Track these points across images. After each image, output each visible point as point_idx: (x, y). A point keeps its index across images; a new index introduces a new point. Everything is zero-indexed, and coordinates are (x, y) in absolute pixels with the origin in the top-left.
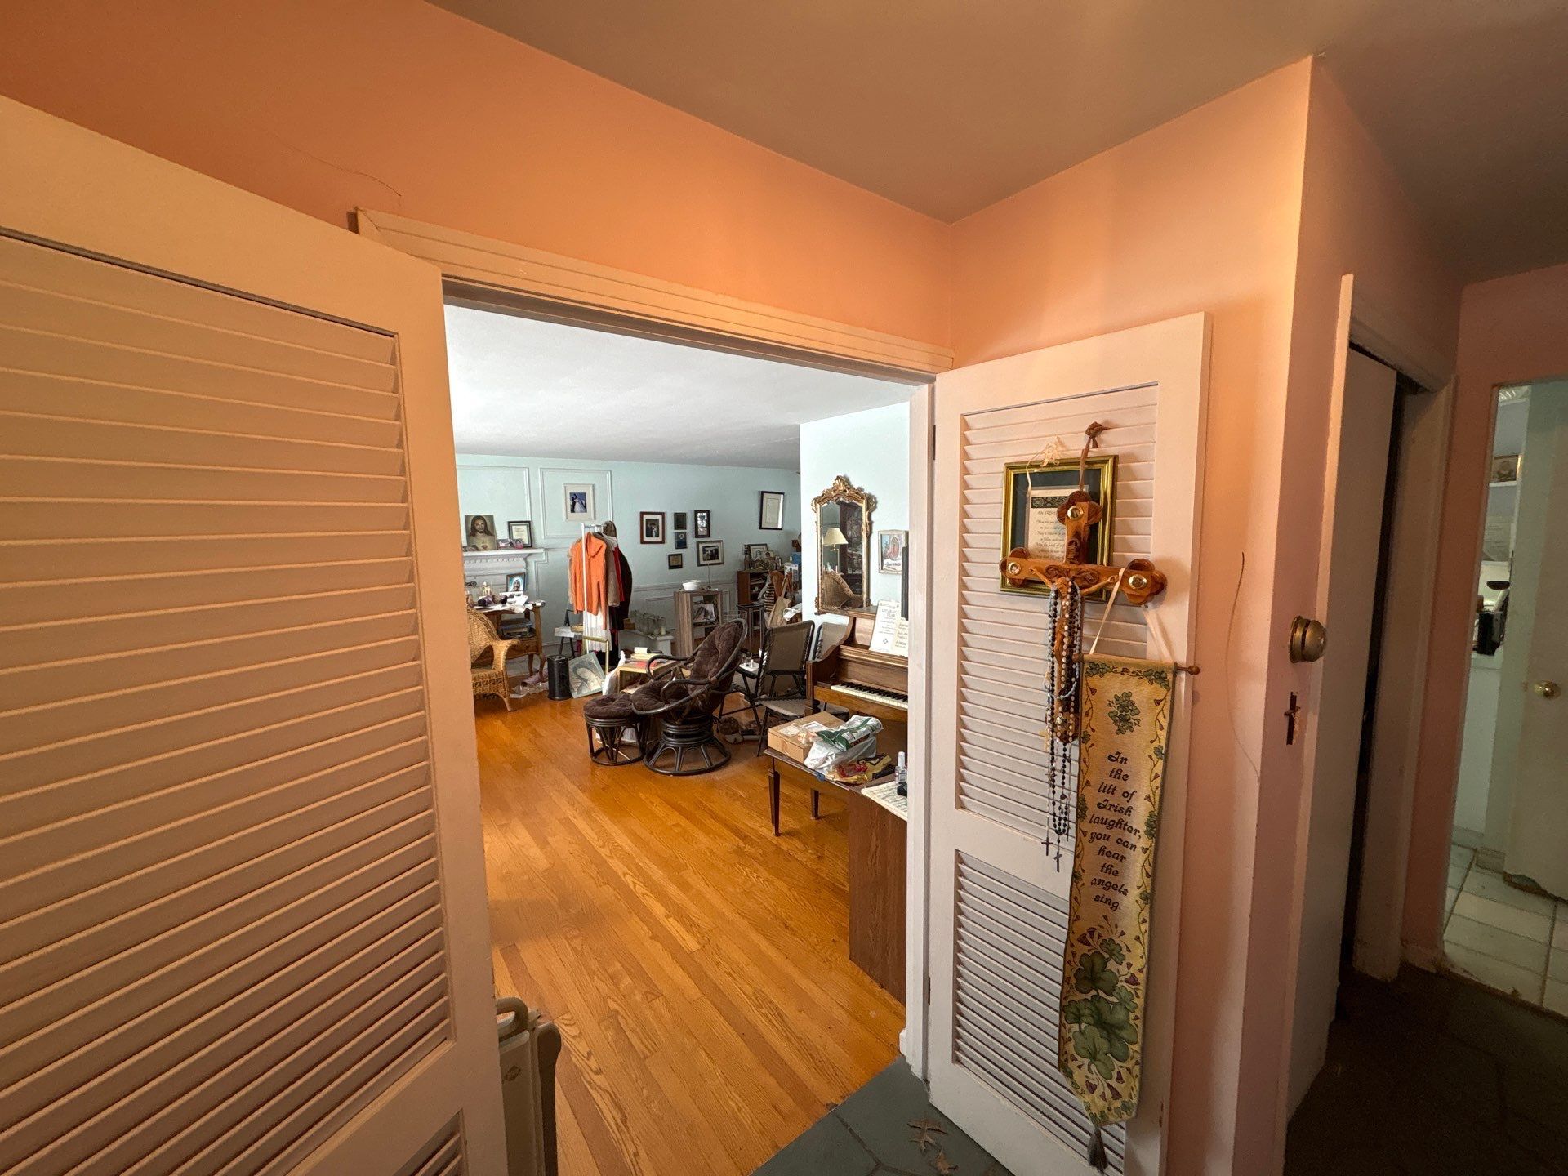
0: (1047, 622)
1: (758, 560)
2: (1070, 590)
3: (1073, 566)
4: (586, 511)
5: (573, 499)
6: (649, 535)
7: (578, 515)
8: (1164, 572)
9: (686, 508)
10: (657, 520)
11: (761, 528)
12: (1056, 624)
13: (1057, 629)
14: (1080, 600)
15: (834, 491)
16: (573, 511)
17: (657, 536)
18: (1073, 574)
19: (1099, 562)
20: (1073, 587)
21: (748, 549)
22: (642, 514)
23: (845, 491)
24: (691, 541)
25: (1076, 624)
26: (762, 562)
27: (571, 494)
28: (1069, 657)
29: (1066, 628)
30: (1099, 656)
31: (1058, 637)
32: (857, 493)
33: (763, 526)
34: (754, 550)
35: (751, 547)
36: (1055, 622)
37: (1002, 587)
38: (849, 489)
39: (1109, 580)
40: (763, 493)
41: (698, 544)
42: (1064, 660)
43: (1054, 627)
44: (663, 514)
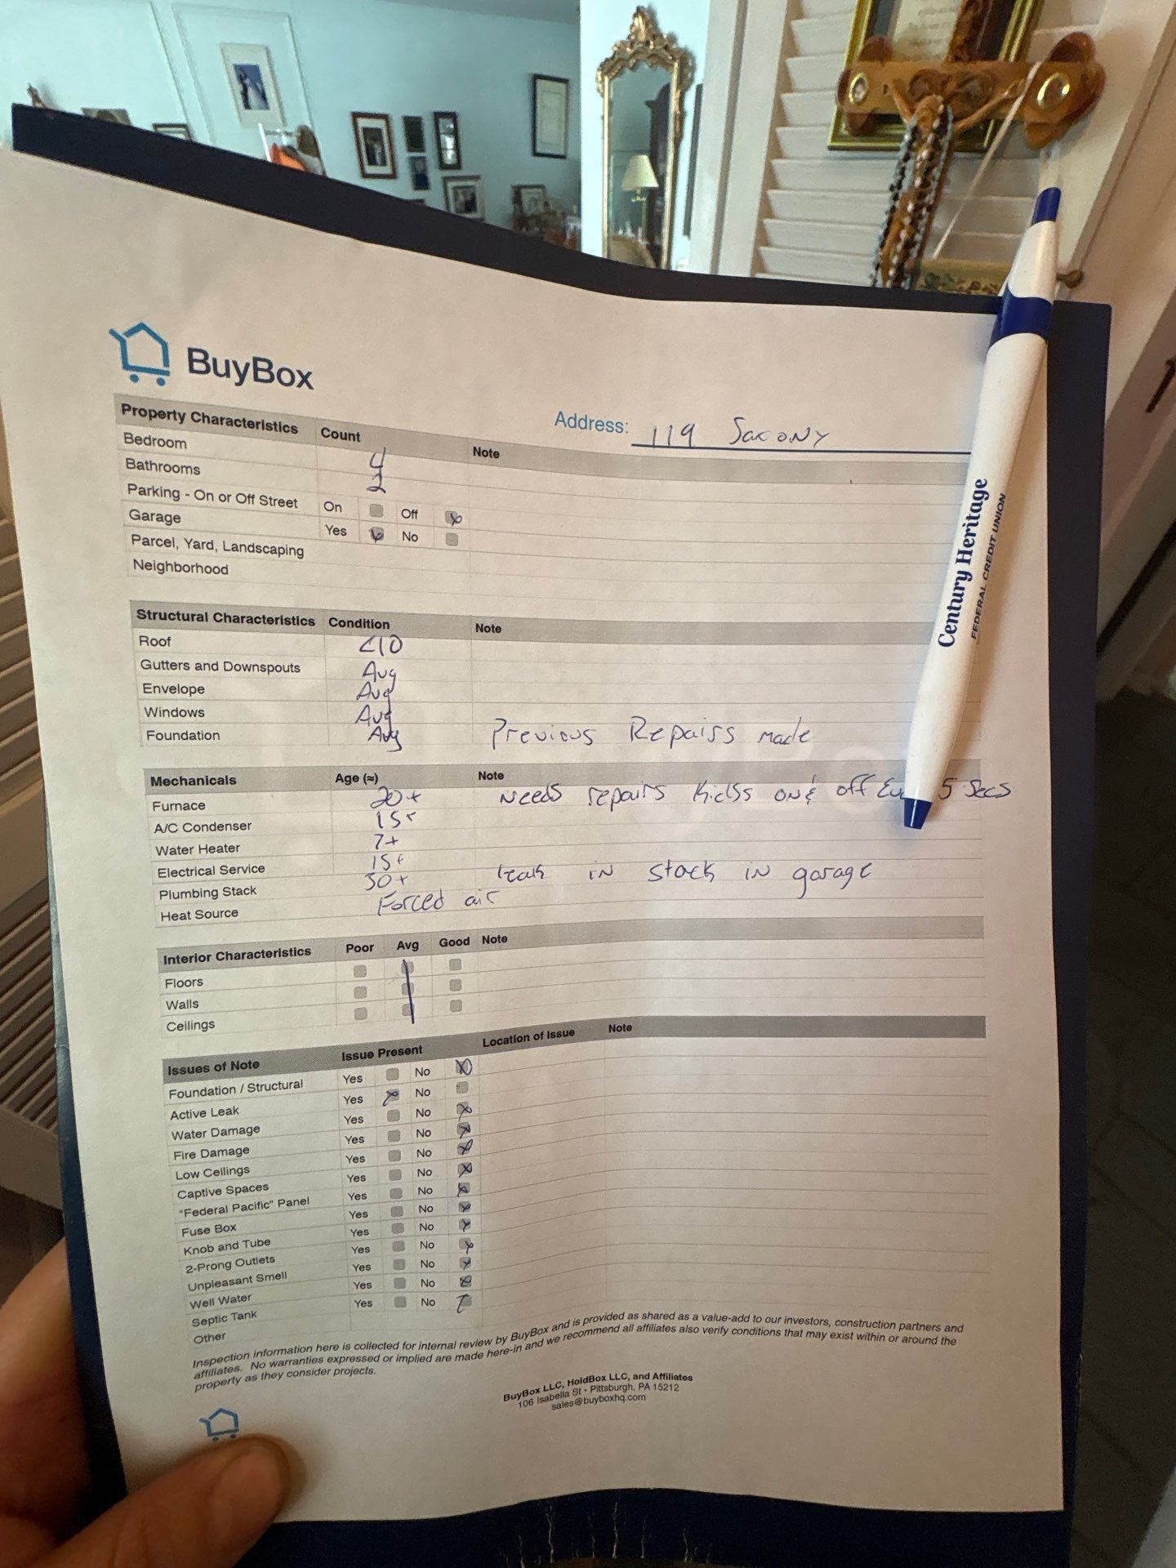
0: (884, 201)
1: (533, 216)
2: (936, 124)
3: (958, 67)
4: (267, 108)
5: (241, 79)
6: (372, 162)
7: (255, 113)
8: (1105, 65)
9: (422, 110)
10: (379, 131)
11: (536, 154)
12: (897, 204)
13: (897, 215)
14: (946, 146)
15: (631, 47)
16: (247, 106)
17: (384, 163)
18: (951, 87)
19: (1002, 56)
20: (944, 117)
21: (517, 192)
22: (356, 116)
23: (648, 43)
24: (435, 176)
25: (927, 199)
26: (536, 217)
27: (236, 67)
28: (900, 267)
29: (910, 207)
30: (943, 261)
31: (895, 227)
32: (666, 48)
33: (539, 150)
34: (526, 196)
35: (523, 191)
36: (895, 198)
37: (833, 140)
38: (654, 37)
39: (1006, 93)
40: (537, 77)
41: (446, 180)
42: (891, 272)
43: (893, 209)
44: (385, 117)
